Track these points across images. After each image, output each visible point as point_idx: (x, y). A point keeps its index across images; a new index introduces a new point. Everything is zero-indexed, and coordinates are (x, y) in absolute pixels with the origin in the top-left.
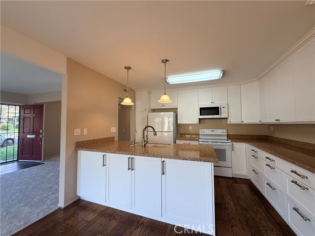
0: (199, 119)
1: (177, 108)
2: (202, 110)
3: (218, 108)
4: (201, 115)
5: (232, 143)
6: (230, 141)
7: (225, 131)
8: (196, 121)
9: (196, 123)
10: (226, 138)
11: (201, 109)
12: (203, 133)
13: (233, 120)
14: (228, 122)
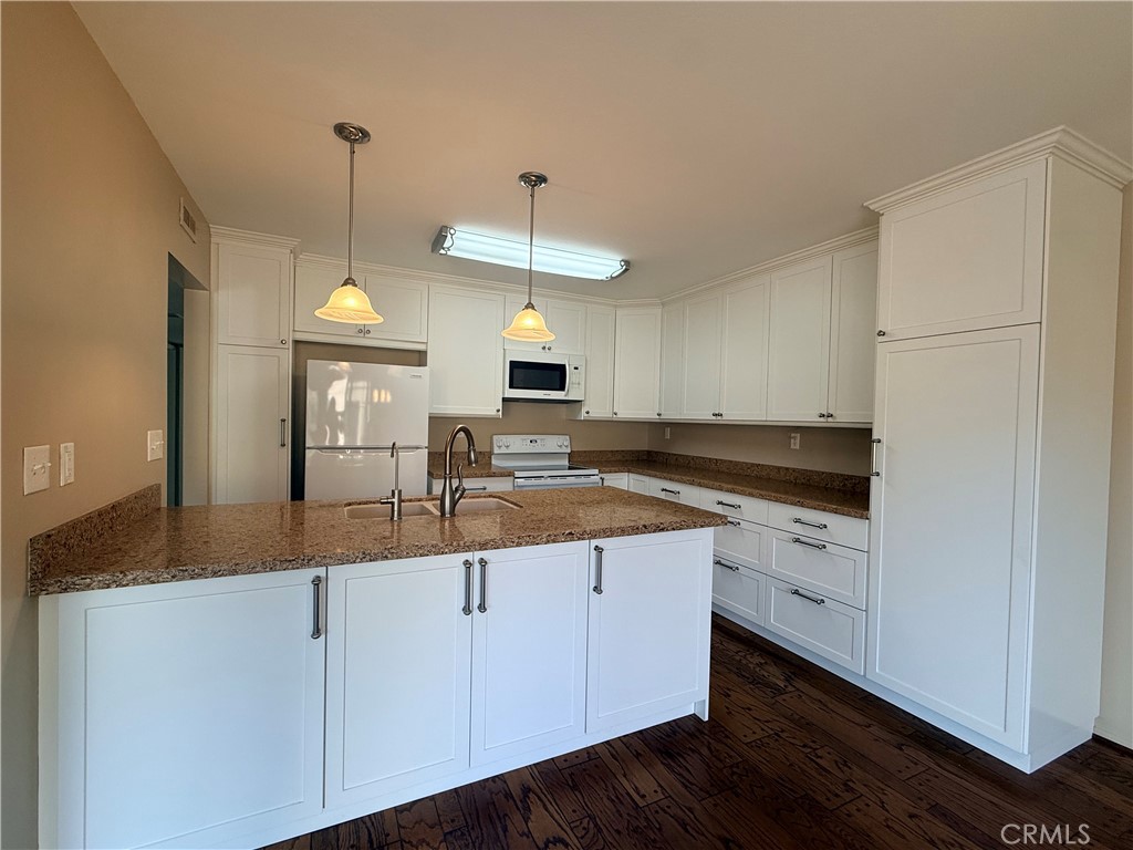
0: (504, 400)
1: (425, 352)
2: (516, 371)
3: (561, 369)
4: (512, 386)
5: (601, 475)
6: (596, 471)
7: (565, 440)
8: (492, 408)
9: (494, 413)
10: (566, 463)
11: (514, 365)
12: (503, 450)
13: (595, 409)
14: (583, 416)
